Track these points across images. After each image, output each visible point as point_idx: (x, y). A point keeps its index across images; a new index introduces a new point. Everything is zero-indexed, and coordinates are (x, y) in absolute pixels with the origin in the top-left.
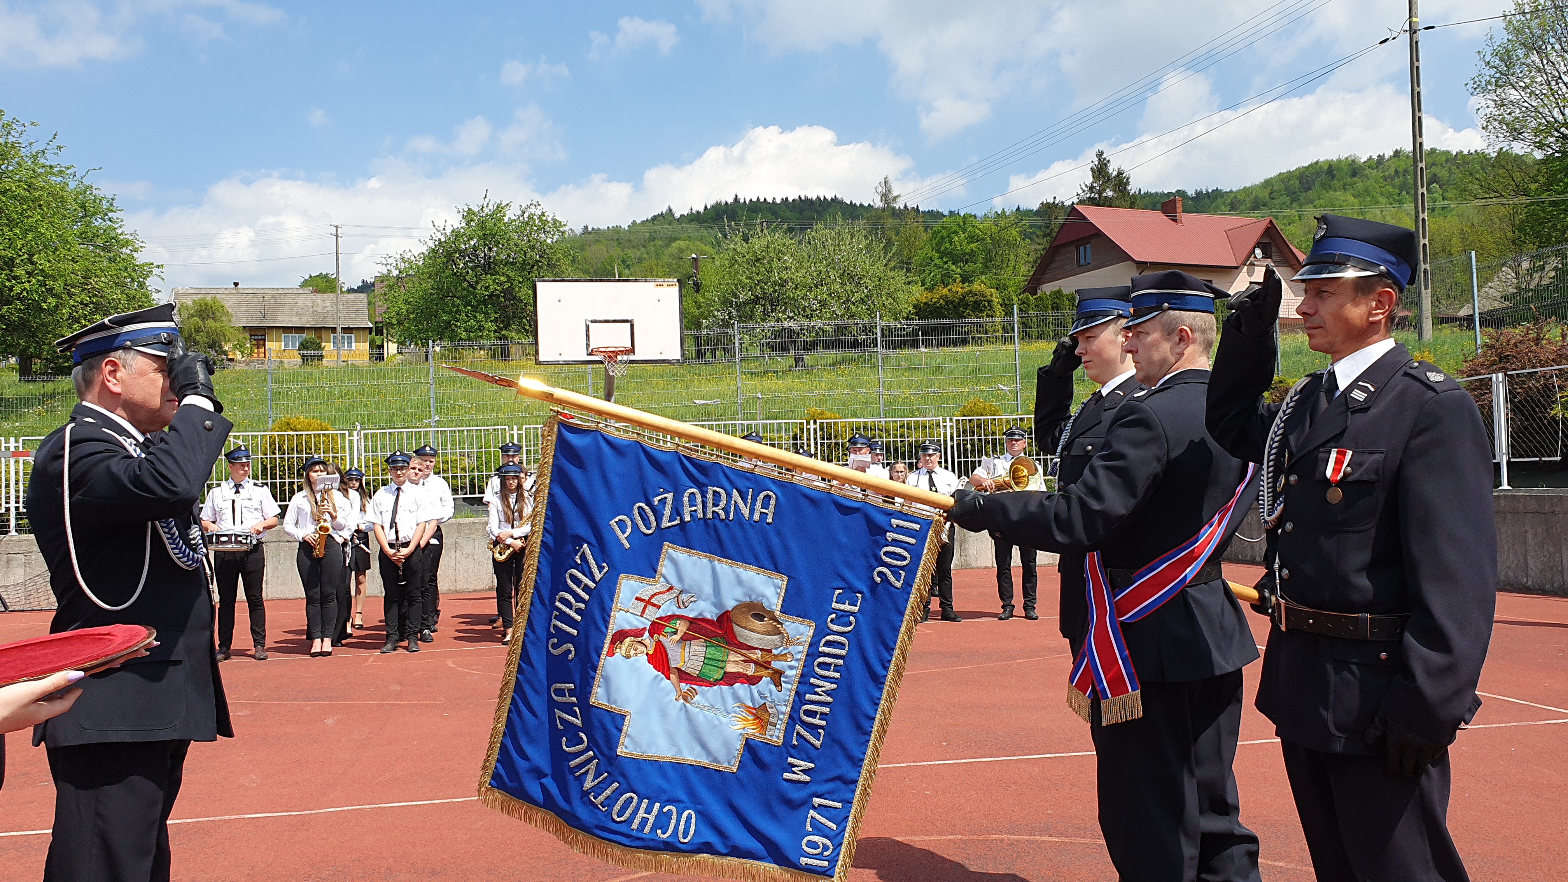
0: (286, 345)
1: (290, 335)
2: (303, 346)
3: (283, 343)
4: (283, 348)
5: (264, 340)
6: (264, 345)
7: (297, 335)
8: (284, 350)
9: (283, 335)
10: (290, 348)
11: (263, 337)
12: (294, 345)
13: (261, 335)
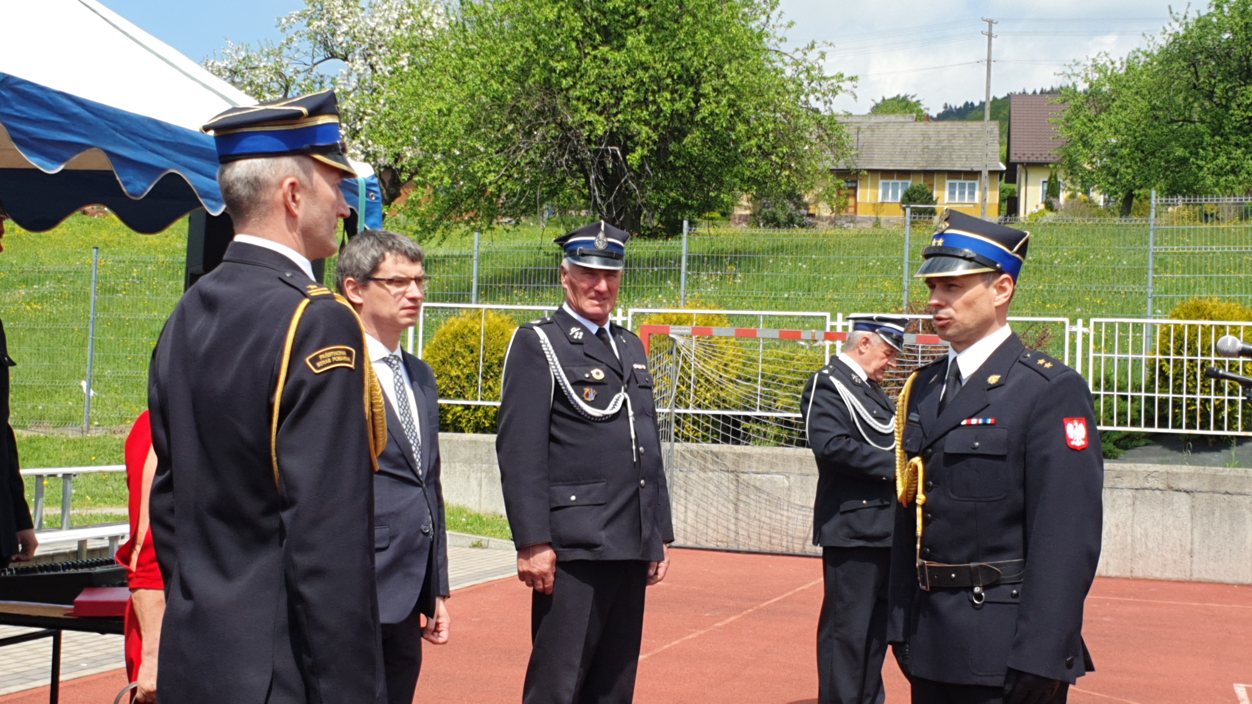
0: (885, 194)
1: (891, 182)
2: (909, 198)
3: (880, 192)
4: (880, 199)
5: (855, 189)
6: (855, 196)
7: (900, 182)
8: (882, 203)
9: (881, 182)
10: (890, 200)
11: (854, 185)
12: (895, 195)
13: (852, 182)
